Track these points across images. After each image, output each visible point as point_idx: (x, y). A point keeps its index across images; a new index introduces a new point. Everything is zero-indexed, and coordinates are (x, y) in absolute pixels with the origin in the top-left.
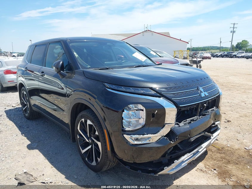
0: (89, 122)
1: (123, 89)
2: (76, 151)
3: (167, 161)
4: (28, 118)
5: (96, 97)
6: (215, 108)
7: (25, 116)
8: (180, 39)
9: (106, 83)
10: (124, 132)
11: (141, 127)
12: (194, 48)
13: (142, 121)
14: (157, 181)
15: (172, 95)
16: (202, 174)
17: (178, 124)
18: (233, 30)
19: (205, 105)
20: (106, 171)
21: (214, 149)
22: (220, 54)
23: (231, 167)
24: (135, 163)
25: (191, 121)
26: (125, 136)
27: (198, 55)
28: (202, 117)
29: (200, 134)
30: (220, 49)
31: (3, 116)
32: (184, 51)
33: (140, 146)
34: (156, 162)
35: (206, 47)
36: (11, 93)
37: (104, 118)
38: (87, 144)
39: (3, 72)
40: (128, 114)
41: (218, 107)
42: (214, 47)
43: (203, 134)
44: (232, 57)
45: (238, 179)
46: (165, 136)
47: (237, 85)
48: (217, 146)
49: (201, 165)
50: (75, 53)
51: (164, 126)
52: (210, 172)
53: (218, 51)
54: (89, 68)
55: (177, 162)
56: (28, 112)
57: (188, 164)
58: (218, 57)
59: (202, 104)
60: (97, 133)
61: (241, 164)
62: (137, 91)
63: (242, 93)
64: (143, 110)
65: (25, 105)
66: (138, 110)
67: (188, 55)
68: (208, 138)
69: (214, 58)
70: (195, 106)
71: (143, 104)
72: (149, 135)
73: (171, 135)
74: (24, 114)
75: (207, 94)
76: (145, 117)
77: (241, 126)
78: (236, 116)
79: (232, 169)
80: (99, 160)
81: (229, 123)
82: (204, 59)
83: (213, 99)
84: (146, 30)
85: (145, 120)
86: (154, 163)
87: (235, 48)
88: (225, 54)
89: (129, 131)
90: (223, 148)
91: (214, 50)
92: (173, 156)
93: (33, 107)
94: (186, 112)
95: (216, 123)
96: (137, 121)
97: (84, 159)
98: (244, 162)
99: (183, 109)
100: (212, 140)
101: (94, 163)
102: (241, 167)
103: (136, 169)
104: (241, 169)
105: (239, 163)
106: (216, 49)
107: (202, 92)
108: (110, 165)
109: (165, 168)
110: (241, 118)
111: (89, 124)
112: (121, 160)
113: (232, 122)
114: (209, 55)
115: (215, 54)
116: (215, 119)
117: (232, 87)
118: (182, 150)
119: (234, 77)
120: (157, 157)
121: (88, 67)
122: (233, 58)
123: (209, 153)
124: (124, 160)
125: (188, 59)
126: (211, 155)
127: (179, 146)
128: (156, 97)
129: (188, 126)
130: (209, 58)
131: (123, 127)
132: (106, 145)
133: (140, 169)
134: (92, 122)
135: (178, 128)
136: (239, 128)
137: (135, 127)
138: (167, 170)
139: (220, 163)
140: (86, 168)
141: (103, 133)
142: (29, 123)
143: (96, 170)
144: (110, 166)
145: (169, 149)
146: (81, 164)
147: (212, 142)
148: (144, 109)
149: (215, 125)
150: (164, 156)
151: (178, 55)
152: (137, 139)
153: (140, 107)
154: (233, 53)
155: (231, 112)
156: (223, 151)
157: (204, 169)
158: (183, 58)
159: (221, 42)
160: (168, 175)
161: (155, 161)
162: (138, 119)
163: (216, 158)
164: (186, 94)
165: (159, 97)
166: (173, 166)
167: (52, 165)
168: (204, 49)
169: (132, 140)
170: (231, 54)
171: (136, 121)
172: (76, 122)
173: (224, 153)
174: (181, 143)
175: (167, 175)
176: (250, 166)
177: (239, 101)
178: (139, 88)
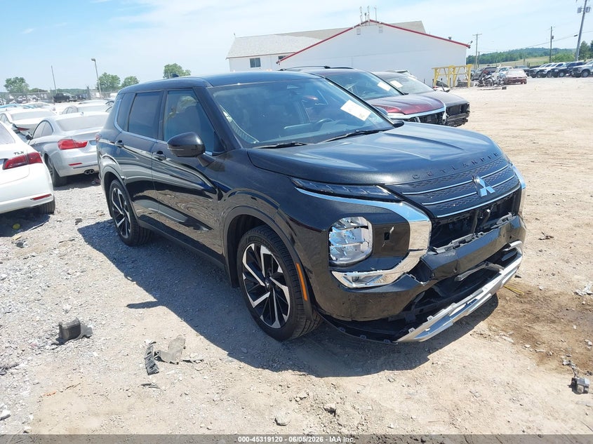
0: (264, 250)
1: (329, 188)
2: (239, 305)
3: (414, 318)
4: (130, 243)
5: (278, 205)
6: (510, 214)
7: (123, 240)
8: (450, 38)
9: (295, 177)
10: (333, 266)
11: (362, 257)
12: (483, 55)
13: (367, 247)
14: (396, 355)
15: (422, 196)
16: (482, 341)
17: (434, 251)
18: (585, 4)
19: (488, 211)
20: (297, 339)
21: (510, 295)
22: (549, 69)
23: (540, 328)
24: (354, 322)
25: (461, 242)
26: (335, 274)
27: (493, 74)
28: (482, 234)
29: (477, 266)
30: (550, 55)
31: (76, 240)
32: (460, 67)
33: (364, 291)
34: (393, 319)
35: (517, 50)
36: (77, 190)
37: (292, 238)
38: (262, 291)
39: (56, 145)
40: (339, 234)
41: (516, 212)
42: (536, 49)
43: (484, 266)
44: (578, 76)
45: (551, 349)
46: (409, 273)
47: (580, 151)
48: (518, 290)
49: (482, 326)
50: (226, 114)
51: (408, 254)
52: (497, 337)
53: (546, 59)
54: (257, 145)
55: (432, 319)
56: (130, 231)
57: (456, 322)
58: (544, 76)
59: (483, 209)
60: (280, 270)
61: (560, 322)
62: (355, 193)
63: (588, 170)
64: (367, 227)
65: (121, 217)
66: (358, 227)
67: (469, 78)
68: (495, 274)
69: (536, 79)
70: (468, 215)
71: (366, 216)
72: (380, 272)
73: (421, 270)
74: (120, 235)
75: (492, 191)
76: (371, 240)
77: (573, 248)
78: (567, 225)
79: (541, 331)
80: (286, 318)
81: (549, 242)
82: (509, 84)
83: (506, 198)
84: (364, 21)
85: (371, 244)
86: (391, 322)
87: (589, 50)
88: (562, 68)
89: (342, 266)
90: (529, 293)
91: (536, 57)
92: (426, 308)
93: (140, 221)
94: (451, 226)
95: (513, 245)
96: (357, 247)
97: (256, 318)
98: (568, 318)
99: (443, 222)
100: (504, 278)
101: (277, 325)
102: (559, 328)
103: (357, 333)
104: (560, 331)
105: (557, 321)
106: (541, 56)
107: (483, 187)
108: (307, 327)
109: (411, 329)
110: (577, 229)
111: (264, 254)
112: (329, 318)
113: (556, 238)
114: (520, 73)
115: (538, 69)
116: (511, 237)
117: (567, 156)
118: (443, 298)
119: (575, 130)
120: (396, 310)
121: (255, 142)
122: (581, 78)
123: (501, 302)
124: (334, 316)
125: (469, 85)
126: (503, 306)
127: (437, 290)
128: (392, 201)
129: (453, 253)
130: (522, 81)
131: (331, 259)
132: (300, 292)
133: (364, 333)
134: (270, 249)
135: (434, 258)
136: (568, 251)
137: (354, 257)
138: (413, 335)
139: (518, 321)
140: (261, 334)
141: (294, 270)
142: (134, 252)
143: (280, 336)
144: (306, 330)
145: (417, 296)
146: (253, 328)
147: (504, 282)
148: (370, 226)
149: (510, 248)
150: (408, 308)
151: (444, 77)
152: (357, 280)
153: (362, 221)
154: (581, 64)
155: (557, 217)
156: (529, 299)
157: (487, 332)
158: (456, 84)
159: (552, 38)
160: (417, 343)
161: (392, 317)
162: (358, 244)
163: (512, 311)
164: (450, 193)
165: (398, 201)
166: (425, 327)
167: (197, 331)
168: (510, 57)
169: (348, 280)
170: (577, 69)
171: (355, 246)
172: (239, 249)
173: (530, 302)
174: (440, 284)
175: (415, 344)
176: (579, 325)
177: (578, 191)
178: (359, 187)
